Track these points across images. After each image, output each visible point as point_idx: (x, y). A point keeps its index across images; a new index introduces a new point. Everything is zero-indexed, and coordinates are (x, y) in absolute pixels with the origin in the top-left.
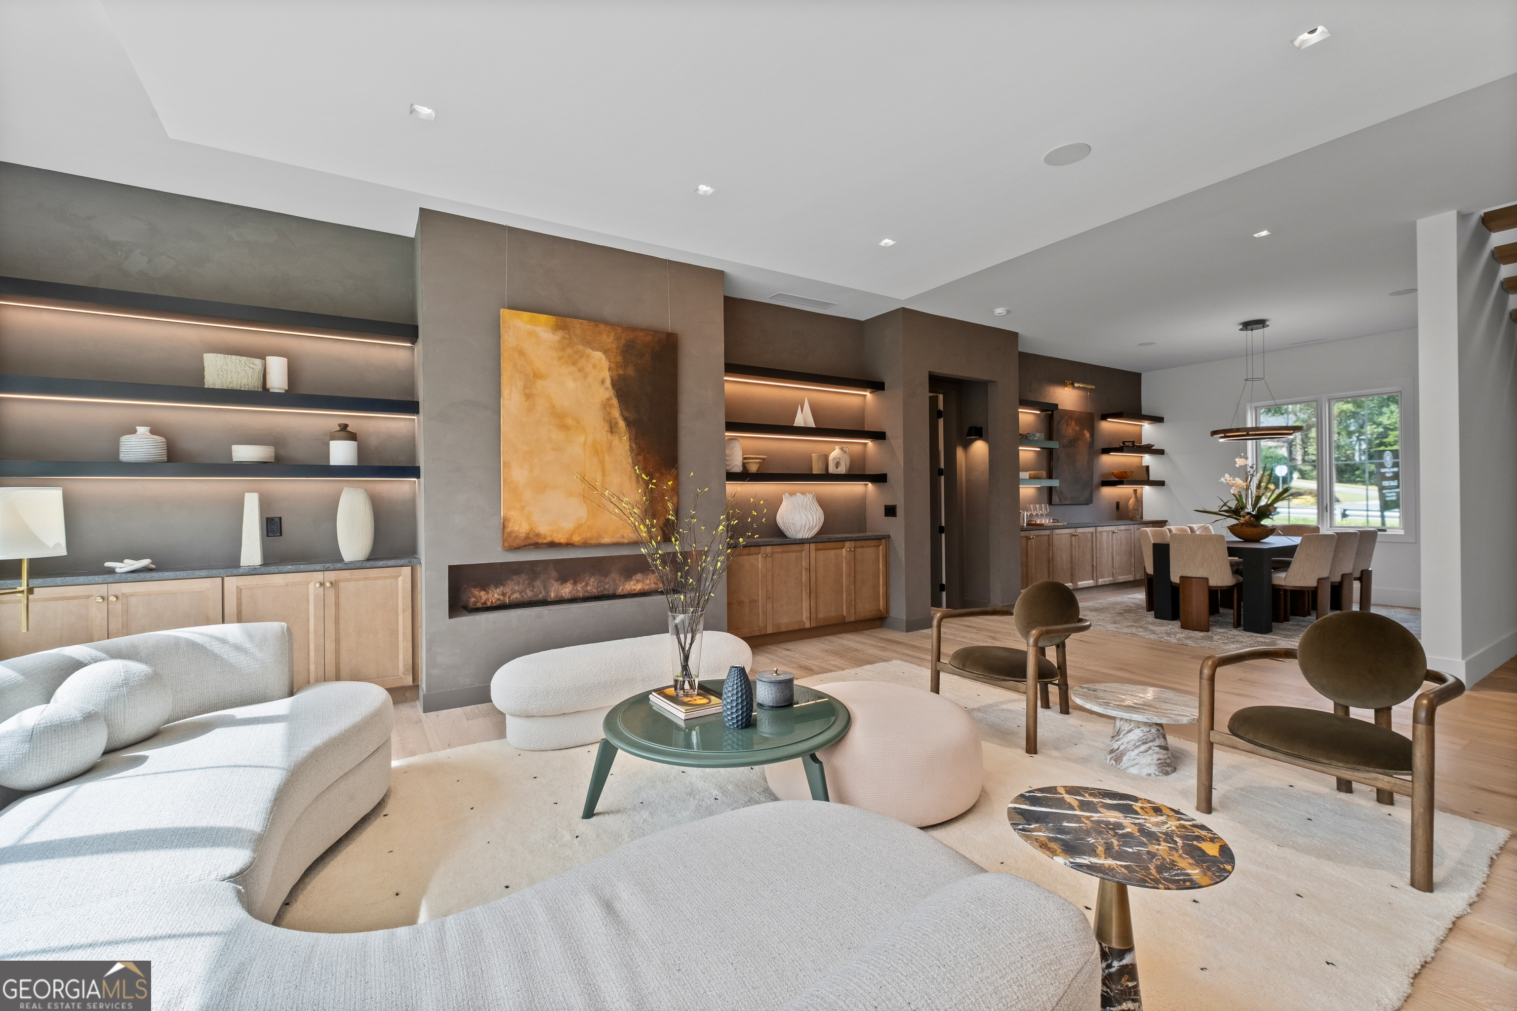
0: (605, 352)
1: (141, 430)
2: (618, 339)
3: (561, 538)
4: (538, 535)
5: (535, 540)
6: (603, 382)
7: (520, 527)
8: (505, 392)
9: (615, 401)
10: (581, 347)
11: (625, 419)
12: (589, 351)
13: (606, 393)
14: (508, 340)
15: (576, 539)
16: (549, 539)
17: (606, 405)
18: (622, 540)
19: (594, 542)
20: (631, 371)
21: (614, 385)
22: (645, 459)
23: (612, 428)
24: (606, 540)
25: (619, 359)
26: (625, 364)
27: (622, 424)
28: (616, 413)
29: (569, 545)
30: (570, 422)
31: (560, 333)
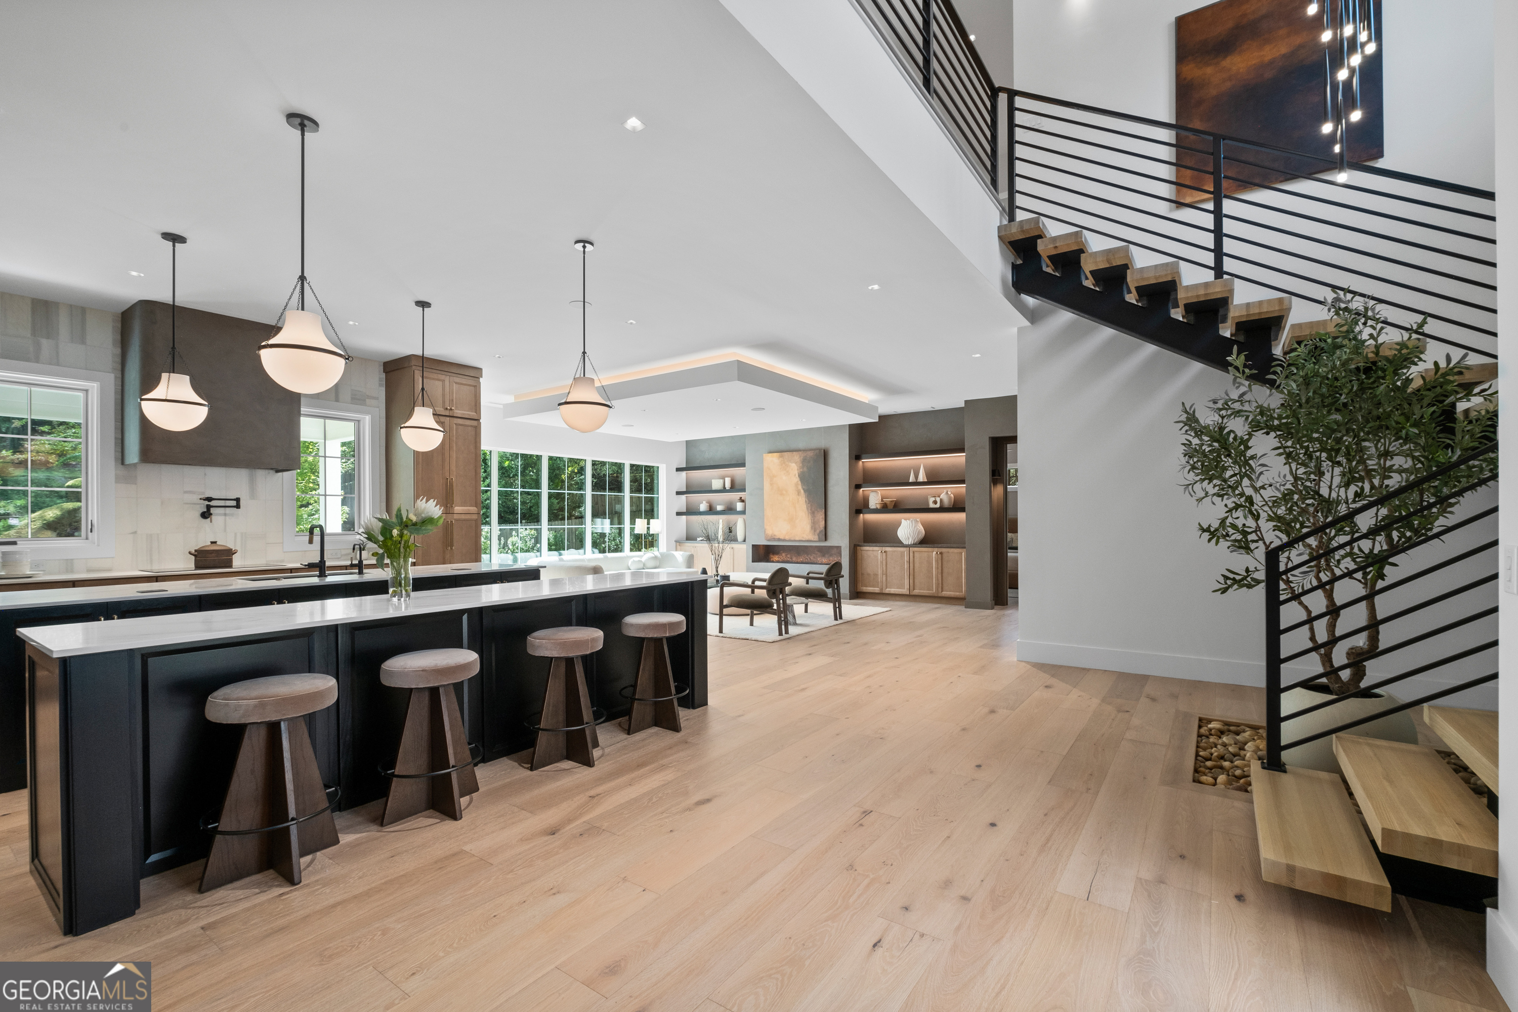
0: (796, 463)
1: (704, 502)
2: (801, 457)
3: (782, 537)
4: (775, 535)
5: (774, 537)
6: (795, 475)
7: (770, 532)
8: (765, 483)
9: (800, 482)
10: (787, 463)
11: (803, 489)
12: (790, 464)
13: (796, 479)
14: (765, 465)
15: (787, 538)
16: (778, 537)
17: (796, 485)
18: (803, 539)
19: (792, 539)
20: (805, 469)
21: (799, 476)
22: (811, 505)
23: (799, 493)
24: (797, 539)
25: (801, 465)
26: (803, 467)
27: (802, 491)
28: (800, 487)
29: (784, 540)
30: (784, 492)
31: (781, 459)
